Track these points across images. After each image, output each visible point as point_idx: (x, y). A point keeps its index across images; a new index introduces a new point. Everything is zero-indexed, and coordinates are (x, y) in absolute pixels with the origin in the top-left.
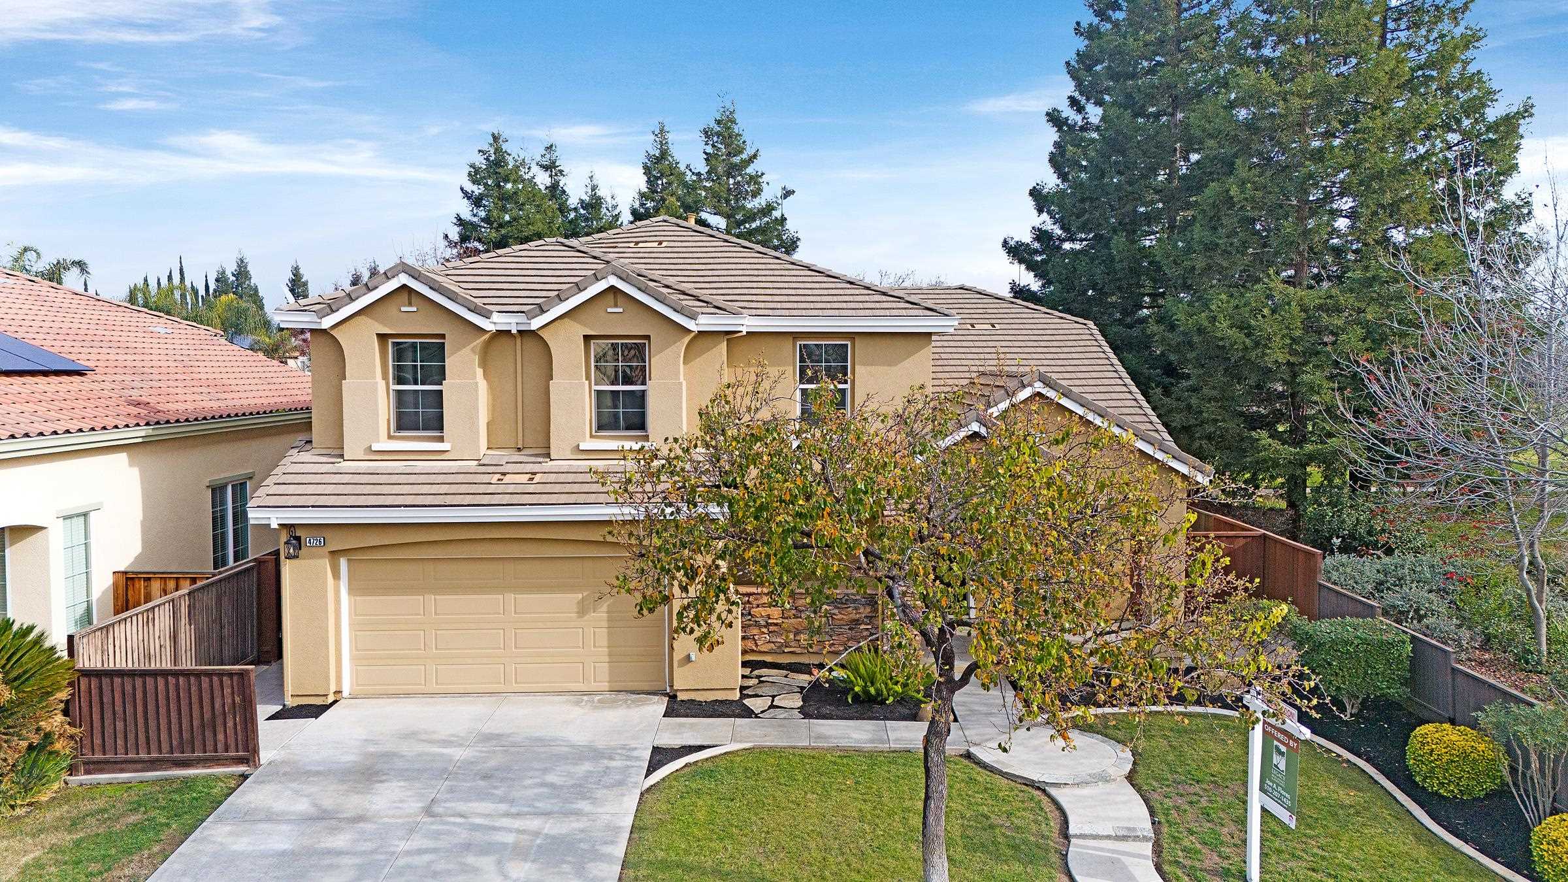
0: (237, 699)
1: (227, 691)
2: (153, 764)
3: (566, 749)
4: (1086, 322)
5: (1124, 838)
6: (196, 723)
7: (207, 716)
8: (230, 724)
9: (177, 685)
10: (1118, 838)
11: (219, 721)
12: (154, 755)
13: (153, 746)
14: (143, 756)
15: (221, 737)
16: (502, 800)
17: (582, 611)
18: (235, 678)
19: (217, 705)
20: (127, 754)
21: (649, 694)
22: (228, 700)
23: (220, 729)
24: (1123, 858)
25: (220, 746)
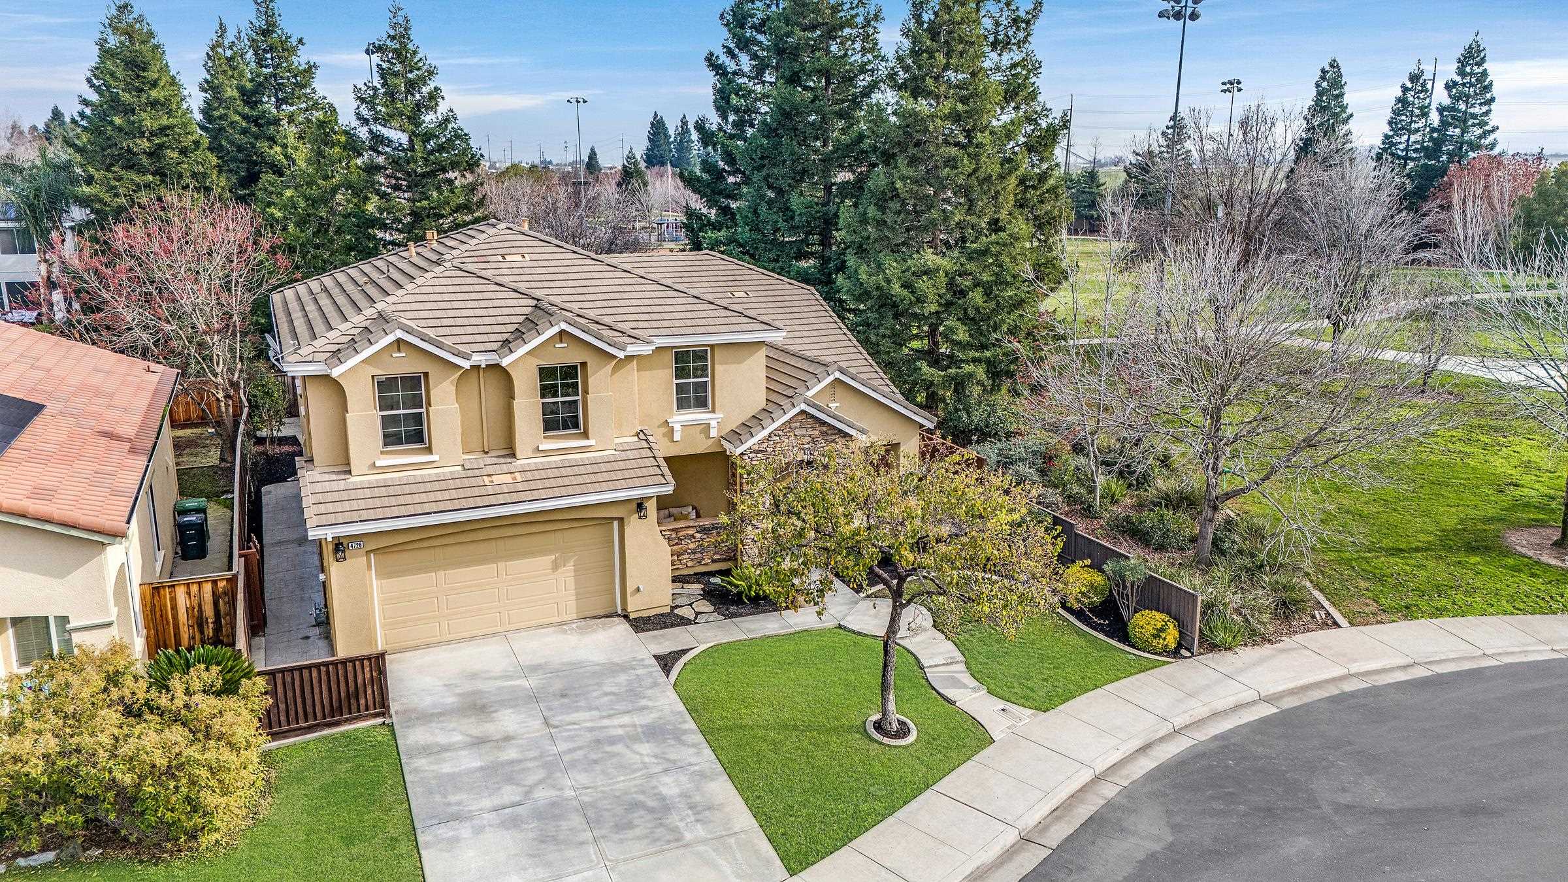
0: (375, 674)
1: (367, 670)
2: (310, 729)
3: (597, 667)
4: (809, 287)
5: (951, 663)
6: (343, 695)
7: (352, 689)
8: (369, 692)
9: (328, 673)
10: (948, 664)
11: (361, 691)
12: (311, 723)
13: (310, 715)
14: (302, 724)
15: (362, 701)
16: (590, 709)
17: (556, 566)
18: (373, 660)
19: (360, 680)
20: (289, 725)
21: (607, 617)
22: (368, 676)
23: (362, 696)
24: (955, 675)
25: (362, 708)
